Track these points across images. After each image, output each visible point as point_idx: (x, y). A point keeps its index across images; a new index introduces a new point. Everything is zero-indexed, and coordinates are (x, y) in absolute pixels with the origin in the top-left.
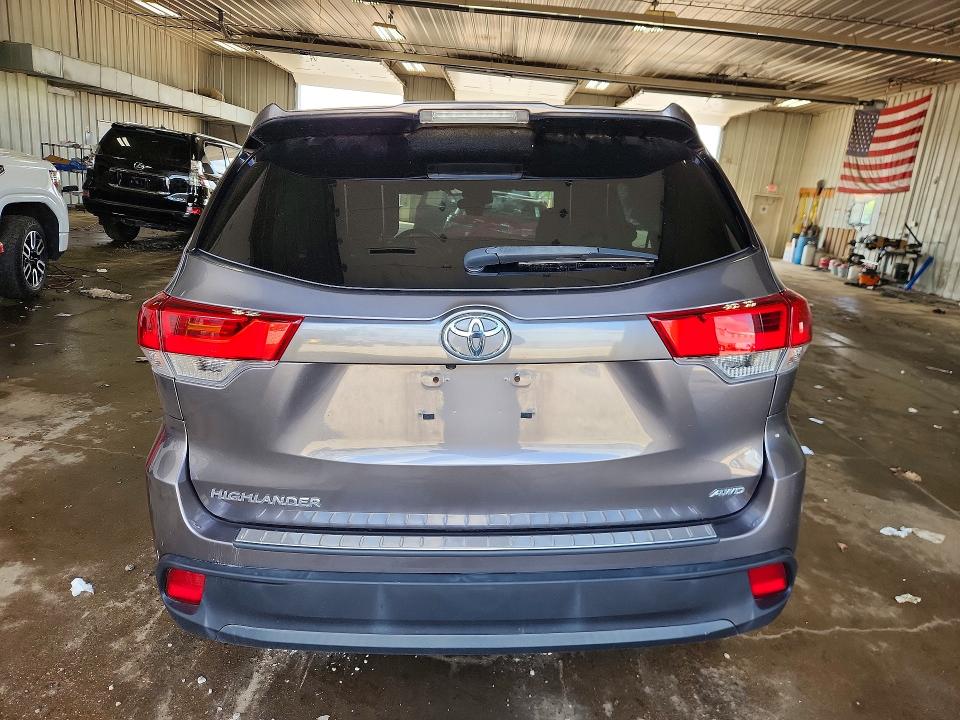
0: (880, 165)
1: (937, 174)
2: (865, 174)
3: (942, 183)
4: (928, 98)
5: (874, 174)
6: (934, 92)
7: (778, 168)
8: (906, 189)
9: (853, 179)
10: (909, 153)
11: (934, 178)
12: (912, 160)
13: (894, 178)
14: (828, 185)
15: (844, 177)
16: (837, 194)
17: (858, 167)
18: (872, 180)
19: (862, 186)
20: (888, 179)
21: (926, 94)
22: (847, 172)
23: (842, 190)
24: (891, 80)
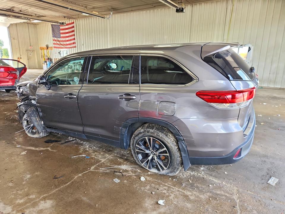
0: (66, 40)
1: (82, 43)
2: (62, 43)
3: (84, 45)
4: (73, 23)
5: (65, 43)
6: (74, 21)
7: (31, 40)
8: (75, 47)
9: (58, 44)
10: (73, 37)
11: (82, 44)
12: (74, 39)
13: (71, 44)
14: (50, 46)
15: (54, 44)
16: (54, 49)
17: (59, 41)
18: (65, 45)
19: (62, 46)
20: (69, 44)
21: (72, 21)
22: (55, 42)
23: (55, 47)
24: (65, 17)
